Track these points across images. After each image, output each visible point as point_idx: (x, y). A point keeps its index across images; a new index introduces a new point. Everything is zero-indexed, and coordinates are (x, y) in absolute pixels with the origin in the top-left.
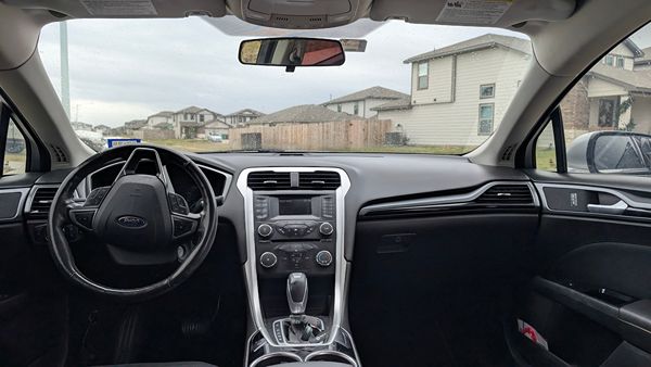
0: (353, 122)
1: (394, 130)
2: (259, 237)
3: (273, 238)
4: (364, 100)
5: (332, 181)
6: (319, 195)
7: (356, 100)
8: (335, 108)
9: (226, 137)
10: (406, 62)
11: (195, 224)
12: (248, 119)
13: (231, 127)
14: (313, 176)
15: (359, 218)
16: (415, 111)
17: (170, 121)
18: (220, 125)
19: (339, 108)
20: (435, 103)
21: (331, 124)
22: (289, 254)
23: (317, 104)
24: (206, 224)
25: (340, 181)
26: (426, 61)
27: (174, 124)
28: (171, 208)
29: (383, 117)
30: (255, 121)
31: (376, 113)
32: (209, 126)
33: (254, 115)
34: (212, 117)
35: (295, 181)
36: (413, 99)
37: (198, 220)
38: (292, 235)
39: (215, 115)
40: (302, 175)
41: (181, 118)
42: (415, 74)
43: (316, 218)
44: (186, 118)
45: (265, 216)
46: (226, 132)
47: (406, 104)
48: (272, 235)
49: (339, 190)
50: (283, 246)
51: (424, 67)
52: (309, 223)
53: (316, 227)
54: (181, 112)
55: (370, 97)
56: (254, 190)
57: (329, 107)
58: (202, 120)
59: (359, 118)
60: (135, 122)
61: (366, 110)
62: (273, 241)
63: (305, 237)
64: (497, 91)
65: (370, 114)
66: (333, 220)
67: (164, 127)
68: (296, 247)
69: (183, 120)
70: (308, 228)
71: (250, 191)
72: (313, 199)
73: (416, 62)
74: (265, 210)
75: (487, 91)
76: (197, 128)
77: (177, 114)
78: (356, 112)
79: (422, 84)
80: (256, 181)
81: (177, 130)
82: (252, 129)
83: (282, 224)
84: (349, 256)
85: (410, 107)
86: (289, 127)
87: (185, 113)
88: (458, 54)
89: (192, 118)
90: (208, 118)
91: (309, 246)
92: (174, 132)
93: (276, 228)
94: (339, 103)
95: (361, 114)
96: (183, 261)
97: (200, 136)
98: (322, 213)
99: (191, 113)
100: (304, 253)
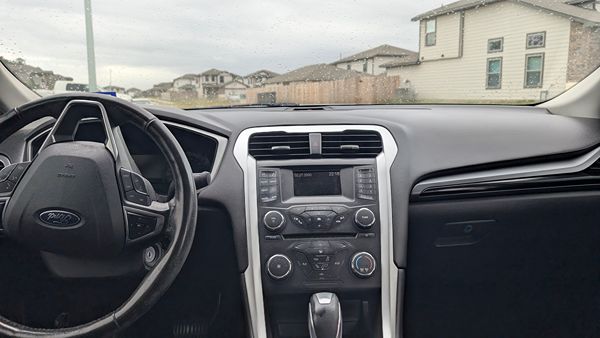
0: (363, 79)
1: (403, 85)
2: (265, 230)
3: (286, 232)
4: (372, 58)
5: (370, 144)
6: (351, 166)
7: (365, 58)
8: (344, 67)
9: (244, 96)
10: (414, 20)
11: (160, 220)
12: (264, 79)
13: (248, 87)
14: (344, 139)
15: (413, 199)
16: (424, 66)
17: (194, 83)
18: (239, 86)
19: (349, 67)
20: (443, 58)
21: (342, 82)
22: (310, 257)
23: (328, 63)
24: (178, 218)
25: (381, 144)
26: (435, 17)
27: (197, 85)
28: (123, 195)
29: (392, 73)
30: (269, 81)
31: (384, 69)
32: (229, 86)
33: (269, 75)
34: (230, 79)
35: (315, 145)
36: (421, 56)
37: (166, 214)
38: (312, 228)
39: (234, 76)
40: (325, 136)
41: (203, 80)
42: (423, 32)
43: (348, 200)
44: (207, 80)
45: (273, 198)
46: (243, 92)
47: (414, 60)
48: (284, 227)
49: (380, 158)
50: (301, 245)
51: (431, 24)
52: (339, 209)
53: (349, 214)
54: (203, 75)
55: (378, 56)
56: (257, 159)
57: (339, 66)
58: (222, 81)
59: (368, 75)
60: (162, 85)
61: (375, 68)
62: (286, 236)
63: (333, 231)
64: (506, 45)
65: (379, 71)
66: (374, 203)
67: (188, 89)
68: (321, 245)
69: (205, 81)
70: (337, 216)
71: (252, 161)
72: (342, 171)
73: (424, 19)
74: (273, 190)
75: (496, 45)
76: (217, 89)
77: (199, 76)
78: (365, 70)
79: (429, 41)
80: (261, 146)
81: (200, 91)
82: (268, 89)
83: (299, 210)
84: (401, 258)
85: (417, 63)
86: (302, 86)
87: (206, 75)
88: (465, 9)
89: (213, 80)
90: (227, 79)
91: (340, 244)
92: (197, 93)
93: (290, 215)
94: (349, 61)
95: (369, 71)
96: (153, 268)
97: (221, 96)
98: (357, 193)
99: (212, 75)
100: (332, 254)
